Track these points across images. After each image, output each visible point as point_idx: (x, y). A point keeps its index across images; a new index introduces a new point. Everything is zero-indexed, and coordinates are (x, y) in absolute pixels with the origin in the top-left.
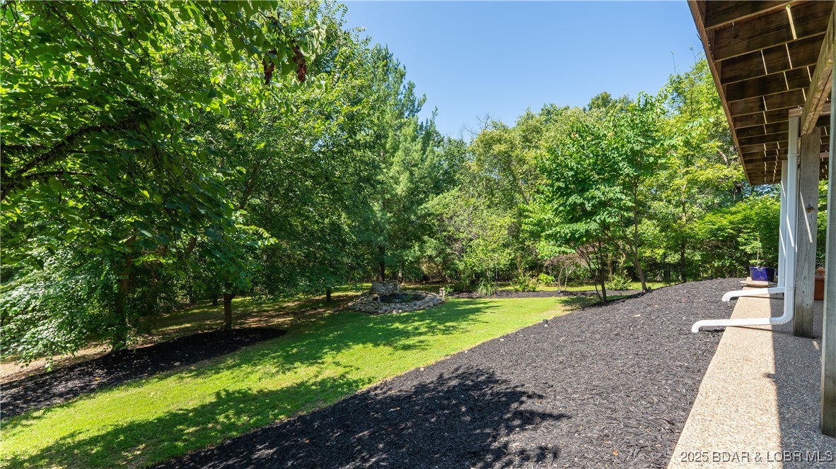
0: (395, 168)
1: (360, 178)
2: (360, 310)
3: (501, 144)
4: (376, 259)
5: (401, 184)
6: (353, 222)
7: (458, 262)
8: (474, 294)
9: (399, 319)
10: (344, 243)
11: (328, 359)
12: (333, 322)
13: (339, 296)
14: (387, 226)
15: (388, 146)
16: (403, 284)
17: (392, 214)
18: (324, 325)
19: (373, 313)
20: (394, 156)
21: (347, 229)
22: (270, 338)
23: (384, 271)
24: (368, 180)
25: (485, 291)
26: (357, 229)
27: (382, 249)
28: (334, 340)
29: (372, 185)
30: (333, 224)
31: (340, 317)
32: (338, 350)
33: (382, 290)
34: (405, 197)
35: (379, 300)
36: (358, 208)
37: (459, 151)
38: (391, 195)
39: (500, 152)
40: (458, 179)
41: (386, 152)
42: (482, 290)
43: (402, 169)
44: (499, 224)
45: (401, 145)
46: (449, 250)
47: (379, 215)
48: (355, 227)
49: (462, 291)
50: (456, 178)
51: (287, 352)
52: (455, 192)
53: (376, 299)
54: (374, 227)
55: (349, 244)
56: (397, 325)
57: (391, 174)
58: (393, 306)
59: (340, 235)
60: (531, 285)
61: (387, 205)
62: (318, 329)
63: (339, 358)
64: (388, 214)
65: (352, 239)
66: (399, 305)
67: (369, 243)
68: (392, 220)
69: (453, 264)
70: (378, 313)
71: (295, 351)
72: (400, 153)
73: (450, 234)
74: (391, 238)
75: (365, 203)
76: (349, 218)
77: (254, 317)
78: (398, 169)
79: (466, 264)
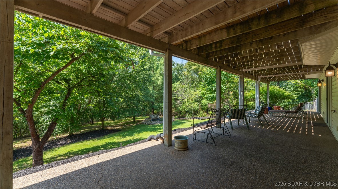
0: (157, 75)
1: (145, 80)
2: (145, 124)
3: (194, 66)
4: (151, 107)
5: (159, 80)
6: (143, 94)
7: (179, 107)
8: (185, 118)
9: (158, 126)
10: (140, 101)
11: (136, 135)
12: (136, 127)
13: (138, 120)
14: (155, 95)
15: (155, 67)
16: (161, 116)
17: (156, 91)
18: (134, 128)
19: (150, 124)
20: (157, 71)
21: (141, 96)
22: (117, 132)
23: (154, 111)
24: (148, 80)
25: (188, 117)
26: (144, 96)
27: (153, 103)
28: (138, 131)
29: (149, 82)
30: (136, 95)
31: (138, 126)
32: (139, 133)
33: (153, 117)
34: (161, 85)
35: (152, 120)
36: (145, 89)
37: (180, 68)
38: (156, 84)
39: (194, 68)
40: (180, 78)
41: (154, 69)
42: (187, 117)
43: (160, 75)
44: (195, 94)
45: (159, 67)
46: (176, 103)
47: (152, 91)
48: (143, 95)
49: (181, 118)
50: (179, 78)
51: (123, 134)
52: (178, 83)
53: (151, 120)
54: (150, 96)
55: (141, 101)
56: (158, 127)
57: (156, 77)
58: (156, 122)
59: (138, 98)
60: (204, 115)
61: (154, 88)
62: (131, 129)
63: (139, 135)
64: (155, 91)
65: (143, 100)
66: (159, 122)
67: (148, 101)
68: (156, 93)
69: (178, 108)
70: (151, 124)
71: (125, 134)
72: (159, 70)
73: (176, 97)
74: (156, 99)
75: (147, 87)
76: (141, 92)
77: (108, 127)
78: (158, 75)
79: (182, 108)
